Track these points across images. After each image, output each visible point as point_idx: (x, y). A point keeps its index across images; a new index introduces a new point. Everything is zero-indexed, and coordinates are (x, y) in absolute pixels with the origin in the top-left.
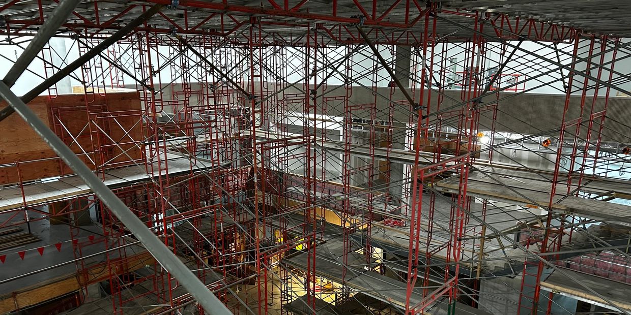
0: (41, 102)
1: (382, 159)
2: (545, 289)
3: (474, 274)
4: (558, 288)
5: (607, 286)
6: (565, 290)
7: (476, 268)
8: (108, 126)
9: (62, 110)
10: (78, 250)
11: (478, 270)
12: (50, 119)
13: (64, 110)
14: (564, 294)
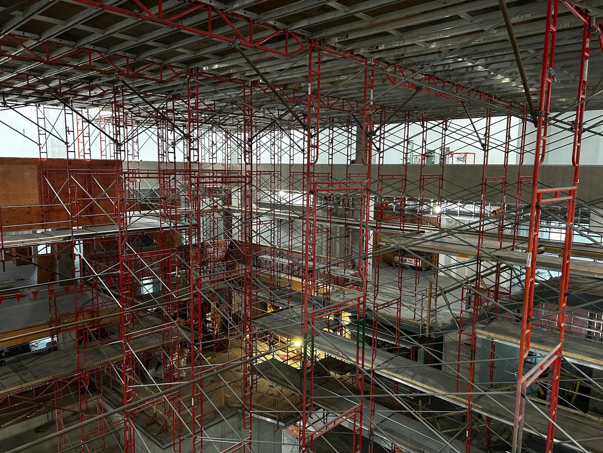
0: (33, 163)
1: (341, 226)
2: (480, 336)
3: (424, 331)
4: (492, 335)
5: (540, 335)
6: (498, 336)
7: (425, 325)
8: (91, 187)
9: (49, 171)
10: (53, 299)
11: (427, 327)
12: (39, 179)
13: (52, 171)
14: (497, 341)
